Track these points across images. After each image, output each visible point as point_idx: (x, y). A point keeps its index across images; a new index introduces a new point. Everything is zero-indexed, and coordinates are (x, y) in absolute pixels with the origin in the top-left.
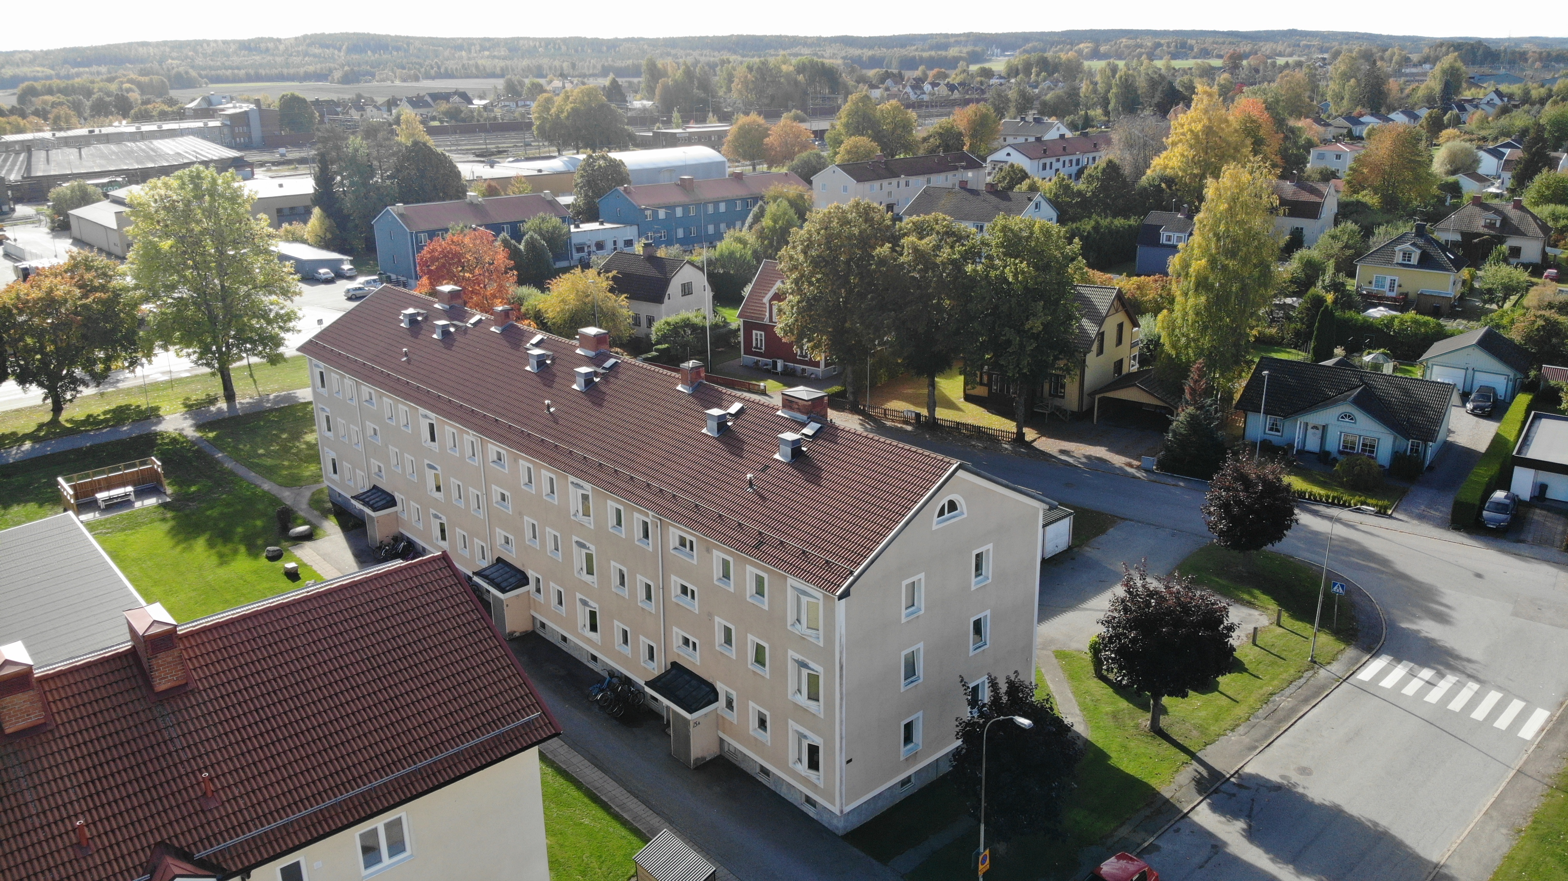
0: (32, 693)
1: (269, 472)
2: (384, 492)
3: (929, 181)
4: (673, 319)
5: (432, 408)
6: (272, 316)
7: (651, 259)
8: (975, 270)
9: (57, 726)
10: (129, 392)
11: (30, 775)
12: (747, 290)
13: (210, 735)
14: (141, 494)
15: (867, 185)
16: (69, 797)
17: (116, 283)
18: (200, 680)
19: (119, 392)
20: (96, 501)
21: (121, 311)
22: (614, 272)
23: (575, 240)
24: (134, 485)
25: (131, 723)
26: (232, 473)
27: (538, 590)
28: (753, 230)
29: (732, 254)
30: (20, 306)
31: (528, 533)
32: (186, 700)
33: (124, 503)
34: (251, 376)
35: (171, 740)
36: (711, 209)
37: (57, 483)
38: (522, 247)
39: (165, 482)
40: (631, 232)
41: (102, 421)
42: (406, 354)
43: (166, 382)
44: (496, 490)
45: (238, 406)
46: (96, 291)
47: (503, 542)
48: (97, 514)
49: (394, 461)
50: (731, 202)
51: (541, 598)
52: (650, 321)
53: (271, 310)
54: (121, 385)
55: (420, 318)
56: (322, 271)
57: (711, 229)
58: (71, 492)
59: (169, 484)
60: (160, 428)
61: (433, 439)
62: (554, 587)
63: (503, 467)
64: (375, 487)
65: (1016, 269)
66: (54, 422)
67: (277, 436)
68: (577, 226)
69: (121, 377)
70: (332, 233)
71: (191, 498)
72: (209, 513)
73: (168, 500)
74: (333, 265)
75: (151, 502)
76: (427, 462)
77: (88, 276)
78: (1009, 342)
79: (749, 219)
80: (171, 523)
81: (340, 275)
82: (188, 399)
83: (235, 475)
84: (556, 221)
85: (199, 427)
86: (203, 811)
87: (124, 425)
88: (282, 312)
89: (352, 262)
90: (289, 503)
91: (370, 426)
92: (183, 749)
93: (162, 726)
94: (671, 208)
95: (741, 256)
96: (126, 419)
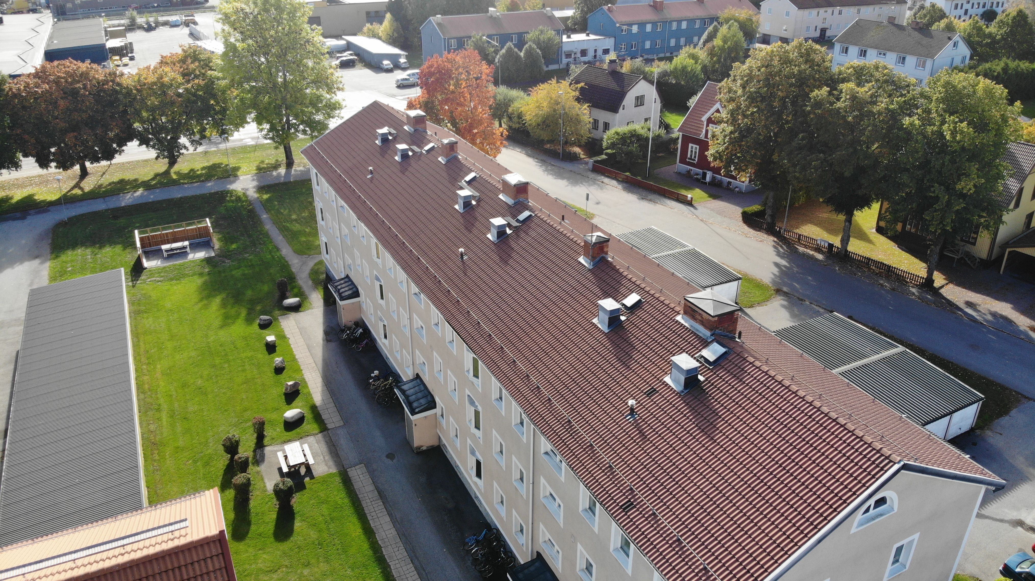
1: (292, 237)
2: (354, 283)
3: (859, 11)
4: (623, 129)
5: (376, 232)
6: (321, 105)
7: (615, 74)
8: (912, 124)
12: (693, 102)
14: (195, 247)
15: (806, 12)
20: (161, 250)
22: (582, 84)
23: (565, 49)
24: (190, 240)
26: (267, 234)
27: (442, 416)
28: (705, 48)
29: (684, 68)
31: (436, 367)
33: (181, 253)
36: (674, 26)
38: (522, 54)
39: (213, 239)
40: (609, 43)
41: (197, 176)
42: (371, 172)
44: (416, 319)
45: (293, 173)
47: (421, 362)
48: (159, 262)
49: (357, 261)
50: (691, 21)
51: (444, 424)
52: (607, 126)
55: (390, 138)
56: (386, 62)
57: (673, 42)
59: (218, 240)
60: (232, 187)
61: (378, 256)
62: (453, 421)
63: (420, 302)
64: (349, 276)
65: (955, 128)
66: (169, 172)
68: (569, 37)
70: (398, 33)
71: (228, 255)
72: (235, 272)
73: (213, 254)
74: (394, 58)
75: (201, 255)
76: (375, 273)
78: (937, 199)
79: (704, 36)
80: (206, 278)
81: (397, 66)
82: (261, 163)
83: (268, 237)
84: (551, 33)
85: (260, 188)
87: (210, 181)
89: (407, 57)
90: (294, 270)
91: (343, 227)
94: (642, 25)
95: (692, 70)
96: (214, 176)
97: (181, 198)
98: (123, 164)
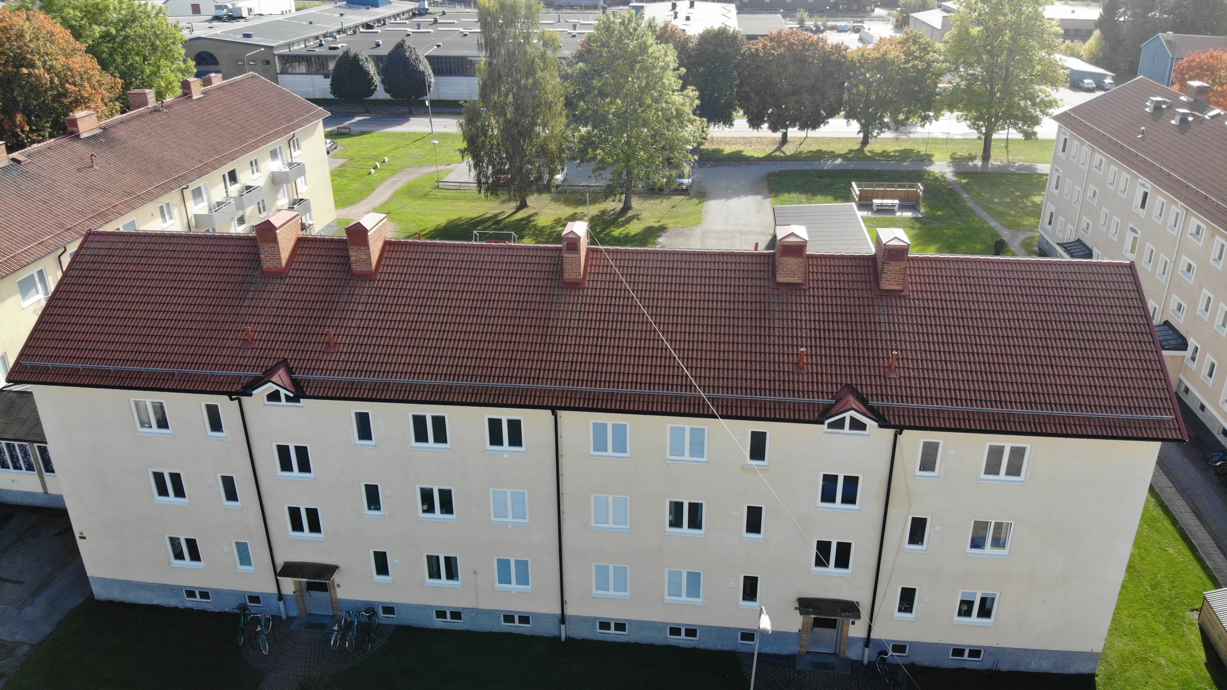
0: (801, 260)
1: (997, 215)
2: (1085, 246)
5: (1152, 178)
6: (1038, 100)
9: (809, 288)
10: (915, 141)
11: (783, 311)
13: (907, 330)
14: (902, 208)
16: (802, 334)
17: (931, 56)
18: (913, 291)
19: (910, 139)
20: (871, 205)
21: (929, 78)
24: (900, 201)
25: (857, 303)
26: (970, 209)
27: (1193, 359)
30: (862, 61)
31: (1202, 305)
32: (898, 301)
33: (890, 210)
34: (1006, 147)
35: (880, 323)
37: (851, 186)
39: (922, 204)
41: (892, 156)
42: (1143, 132)
43: (943, 139)
44: (1185, 260)
45: (990, 166)
46: (916, 60)
47: (1175, 308)
48: (870, 214)
49: (1102, 221)
51: (1193, 366)
53: (1038, 96)
54: (911, 136)
55: (1164, 106)
56: (1086, 81)
58: (858, 193)
59: (924, 206)
60: (930, 169)
61: (1143, 206)
62: (1209, 358)
63: (1199, 240)
64: (1079, 240)
66: (860, 150)
67: (1012, 193)
69: (914, 130)
70: (1104, 52)
71: (936, 219)
72: (945, 231)
73: (920, 216)
74: (1097, 78)
75: (908, 214)
76: (1131, 225)
77: (914, 48)
80: (916, 231)
81: (1100, 86)
82: (955, 154)
83: (973, 212)
85: (957, 174)
86: (884, 377)
87: (906, 161)
88: (1047, 99)
89: (1113, 78)
90: (1005, 239)
91: (1092, 187)
92: (885, 332)
93: (877, 312)
96: (909, 158)
97: (879, 170)
98: (818, 138)
